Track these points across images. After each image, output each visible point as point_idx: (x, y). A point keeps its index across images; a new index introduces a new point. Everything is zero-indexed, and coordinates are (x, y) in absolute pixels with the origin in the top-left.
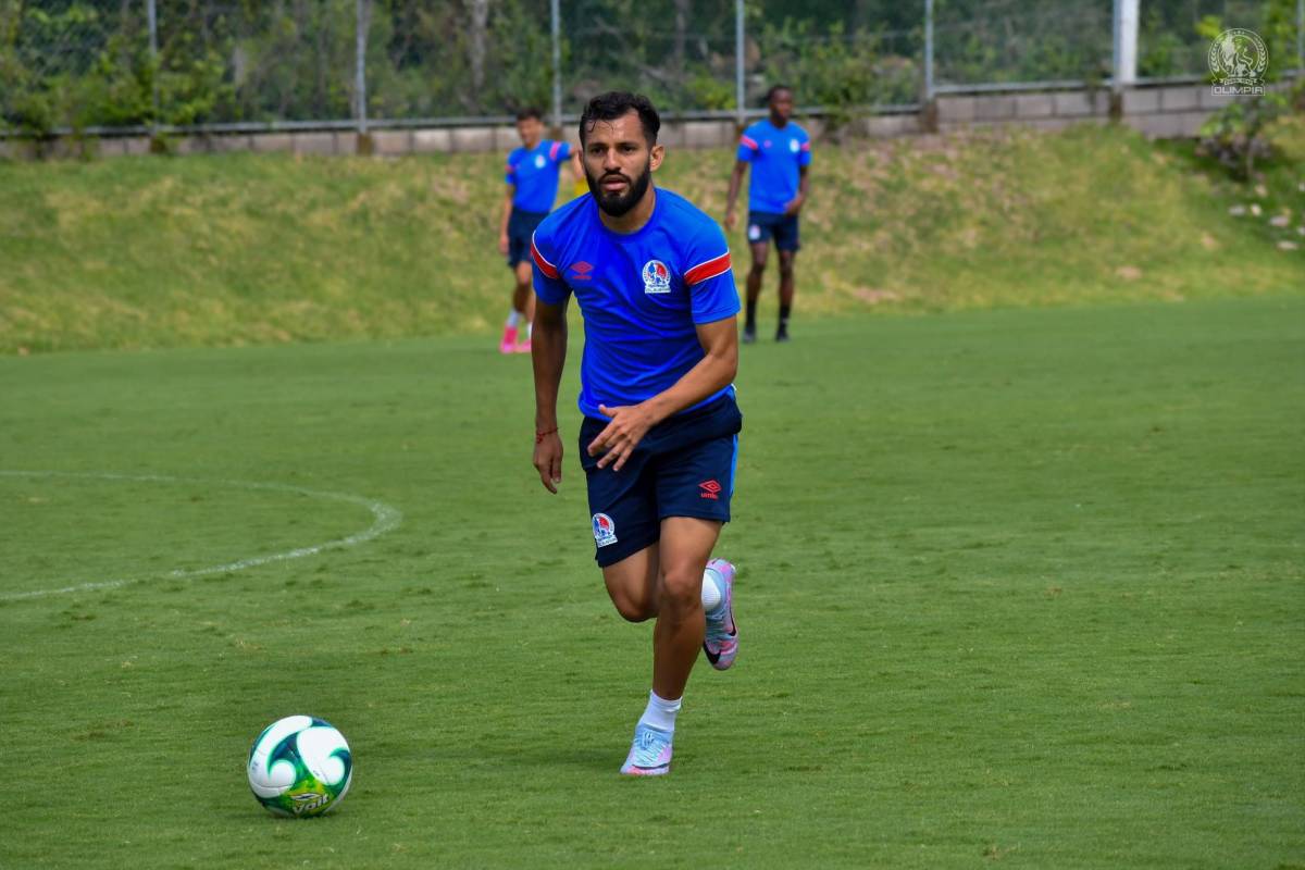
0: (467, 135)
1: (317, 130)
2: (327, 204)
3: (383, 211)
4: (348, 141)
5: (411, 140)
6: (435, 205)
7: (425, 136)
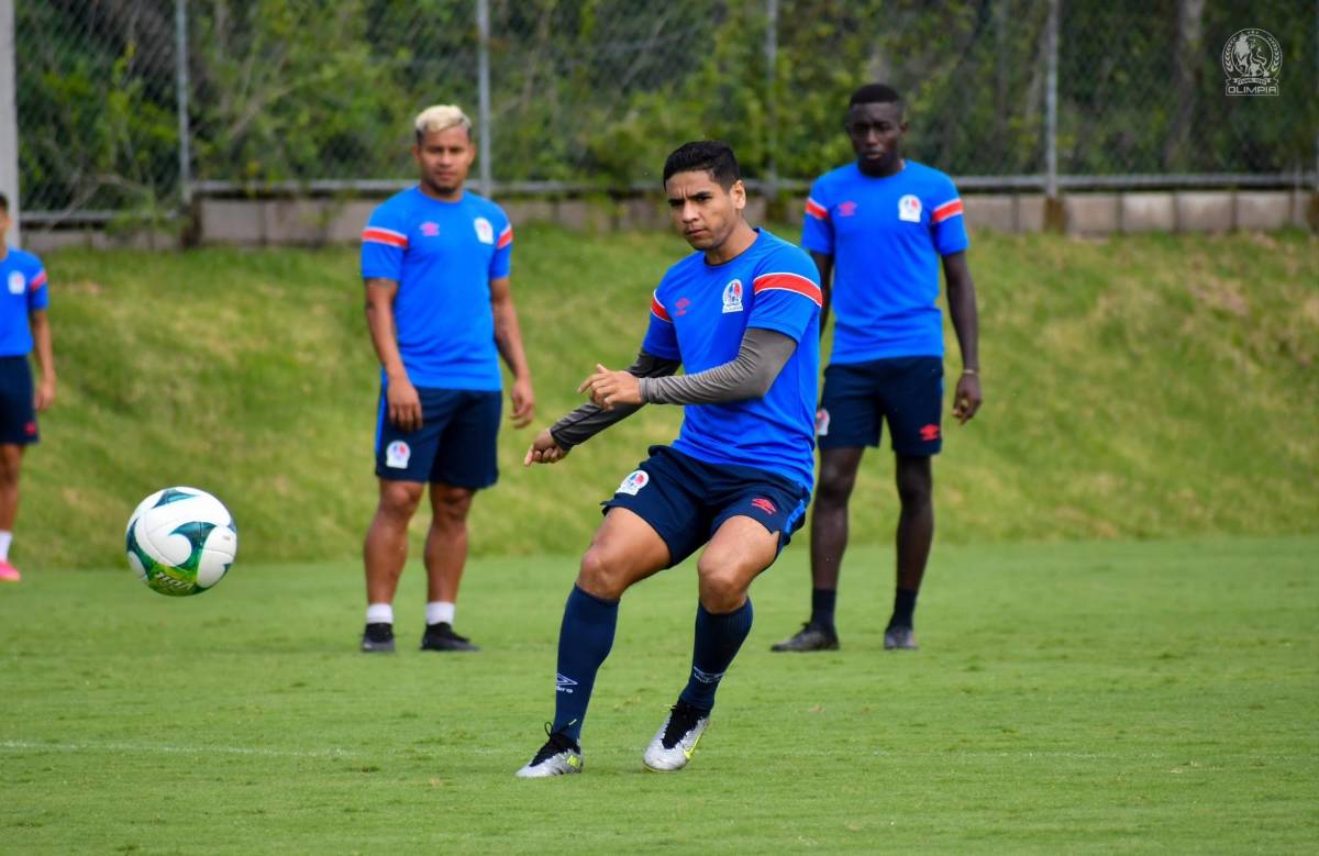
0: (1198, 203)
1: (991, 191)
2: (1062, 314)
3: (1141, 327)
4: (1032, 207)
5: (1120, 210)
6: (1211, 319)
7: (1139, 204)
